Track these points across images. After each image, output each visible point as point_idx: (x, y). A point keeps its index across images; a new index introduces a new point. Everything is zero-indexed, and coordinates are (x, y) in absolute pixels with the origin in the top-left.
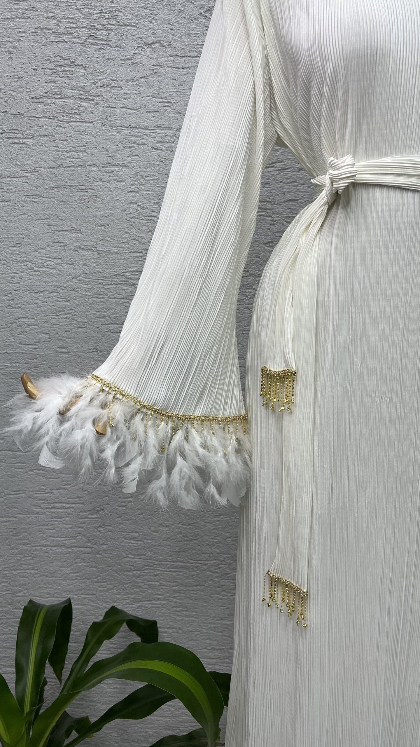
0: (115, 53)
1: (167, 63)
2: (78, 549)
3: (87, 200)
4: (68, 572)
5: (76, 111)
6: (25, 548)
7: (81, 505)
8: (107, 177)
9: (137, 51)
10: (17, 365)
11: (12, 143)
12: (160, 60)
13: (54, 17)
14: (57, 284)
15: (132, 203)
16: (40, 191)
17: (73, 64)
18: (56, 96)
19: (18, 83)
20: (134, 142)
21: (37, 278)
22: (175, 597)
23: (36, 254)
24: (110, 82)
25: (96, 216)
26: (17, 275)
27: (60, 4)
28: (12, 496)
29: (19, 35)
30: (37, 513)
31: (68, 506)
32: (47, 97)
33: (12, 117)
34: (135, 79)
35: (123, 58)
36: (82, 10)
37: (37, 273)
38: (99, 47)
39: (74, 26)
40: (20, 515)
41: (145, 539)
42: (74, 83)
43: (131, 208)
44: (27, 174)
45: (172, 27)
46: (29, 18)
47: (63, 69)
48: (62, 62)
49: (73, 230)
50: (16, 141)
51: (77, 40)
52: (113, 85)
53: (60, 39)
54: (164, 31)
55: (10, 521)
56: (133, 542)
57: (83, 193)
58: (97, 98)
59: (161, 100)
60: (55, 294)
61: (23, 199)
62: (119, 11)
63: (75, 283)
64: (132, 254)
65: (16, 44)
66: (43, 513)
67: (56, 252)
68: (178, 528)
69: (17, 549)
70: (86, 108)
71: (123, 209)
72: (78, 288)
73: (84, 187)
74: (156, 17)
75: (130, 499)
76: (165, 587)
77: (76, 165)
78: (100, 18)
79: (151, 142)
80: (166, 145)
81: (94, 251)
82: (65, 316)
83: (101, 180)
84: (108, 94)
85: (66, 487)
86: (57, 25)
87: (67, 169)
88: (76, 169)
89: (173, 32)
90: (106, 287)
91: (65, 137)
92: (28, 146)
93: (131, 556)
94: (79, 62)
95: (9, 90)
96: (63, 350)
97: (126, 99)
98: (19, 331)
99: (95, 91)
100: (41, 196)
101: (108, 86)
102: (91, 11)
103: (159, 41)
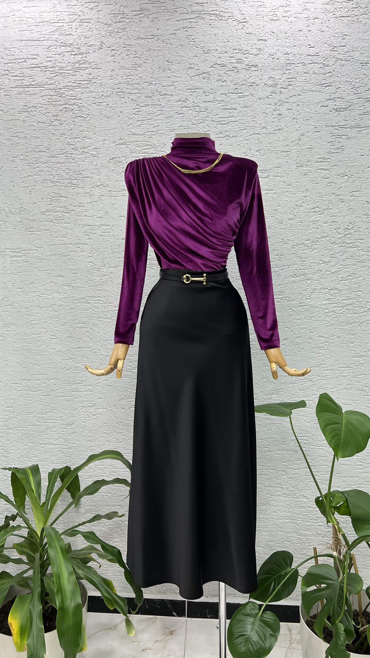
0: (81, 190)
1: (106, 195)
2: (60, 446)
3: (67, 261)
4: (54, 459)
5: (62, 218)
6: (31, 445)
7: (61, 421)
8: (77, 250)
9: (92, 189)
10: (30, 345)
11: (30, 234)
12: (103, 193)
13: (52, 175)
14: (51, 303)
15: (89, 262)
16: (43, 257)
17: (61, 196)
18: (52, 211)
19: (34, 205)
20: (91, 233)
21: (41, 300)
22: (112, 475)
23: (41, 288)
24: (79, 204)
25: (71, 269)
26: (31, 299)
27: (55, 169)
28: (26, 416)
29: (35, 183)
30: (39, 425)
31: (55, 421)
32: (48, 212)
33: (31, 221)
34: (91, 202)
35: (85, 192)
36: (65, 171)
37: (41, 298)
38: (73, 188)
39: (61, 178)
40: (29, 426)
41: (96, 441)
42: (61, 205)
43: (89, 265)
44: (37, 249)
45: (109, 178)
46: (40, 175)
47: (56, 198)
48: (55, 195)
49: (60, 276)
50: (32, 233)
51: (63, 185)
52: (80, 205)
53: (54, 185)
54: (105, 180)
55: (24, 430)
56: (89, 442)
57: (65, 258)
58: (72, 212)
59: (104, 212)
60: (50, 308)
61: (35, 261)
62: (83, 171)
63: (61, 302)
64: (89, 288)
65: (33, 187)
66: (41, 425)
67: (51, 287)
68: (114, 435)
69: (27, 445)
70: (67, 216)
71: (85, 265)
72: (62, 305)
73: (65, 255)
74: (101, 173)
75: (88, 418)
76: (106, 469)
77: (62, 244)
78: (74, 174)
79: (99, 232)
80: (106, 234)
81: (70, 286)
82: (55, 319)
83: (74, 251)
84: (77, 210)
85: (54, 411)
86: (53, 178)
87: (57, 246)
88: (61, 246)
89: (109, 180)
90: (76, 304)
91: (56, 231)
92: (38, 235)
93: (88, 451)
94: (63, 195)
95: (29, 209)
96: (54, 337)
97: (87, 212)
98: (31, 328)
99: (71, 208)
100: (44, 259)
101: (77, 206)
102: (69, 171)
103: (102, 184)
